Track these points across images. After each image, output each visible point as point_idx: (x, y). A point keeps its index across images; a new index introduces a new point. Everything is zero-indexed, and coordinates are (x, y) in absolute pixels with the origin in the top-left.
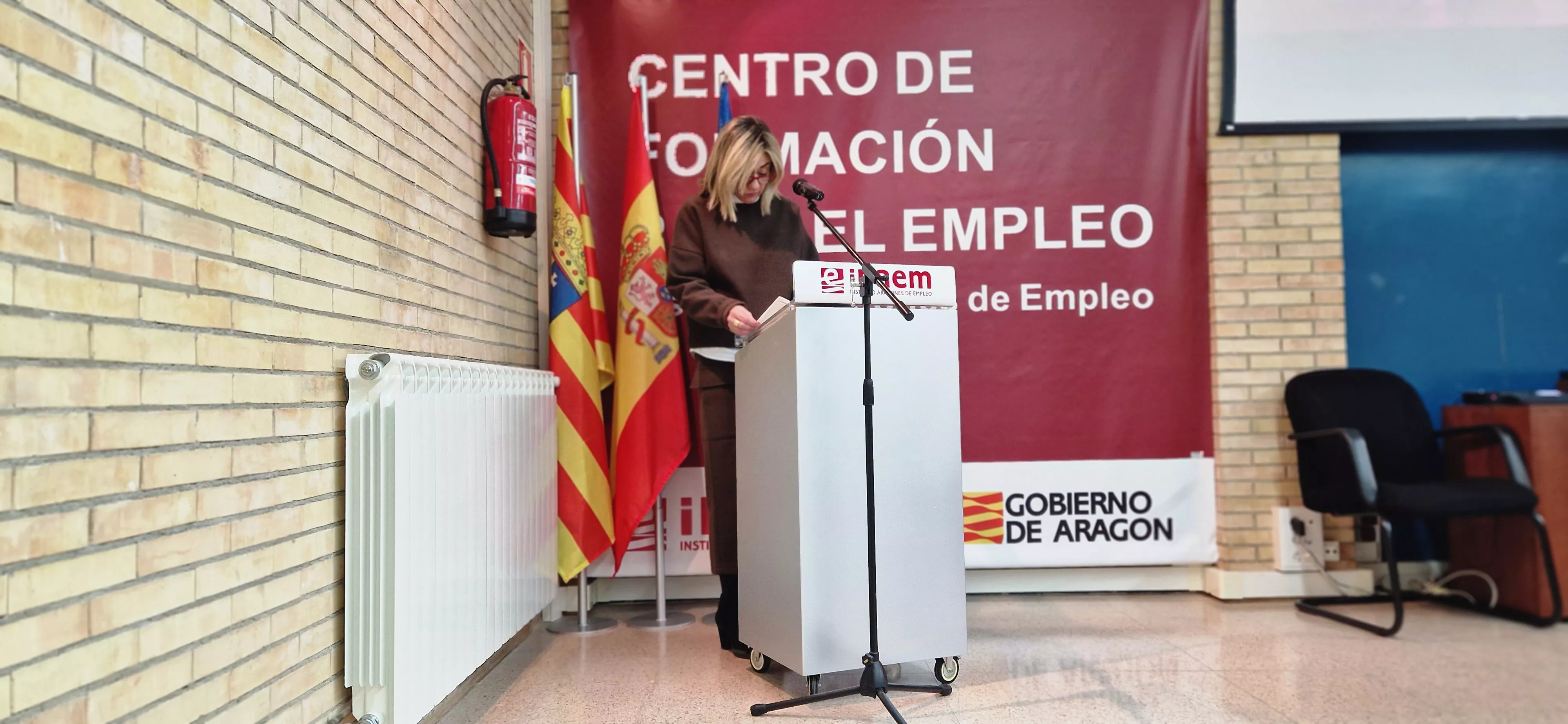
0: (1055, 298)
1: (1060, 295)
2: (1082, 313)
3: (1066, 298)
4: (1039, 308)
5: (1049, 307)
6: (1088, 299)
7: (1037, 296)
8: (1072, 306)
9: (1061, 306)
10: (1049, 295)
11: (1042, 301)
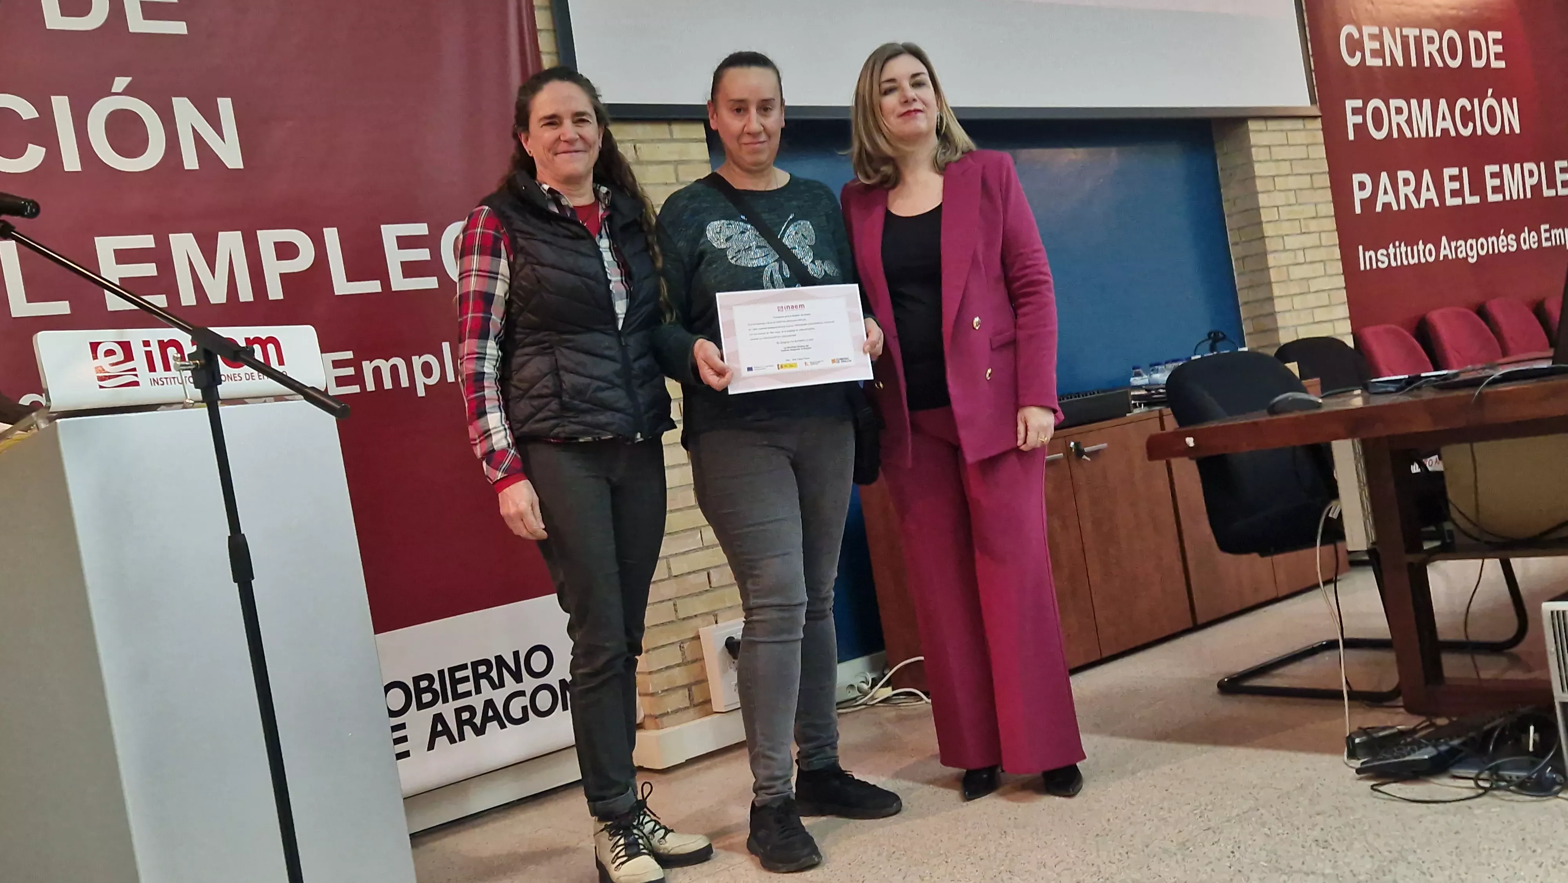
0: (377, 371)
1: (385, 366)
2: (421, 392)
3: (394, 369)
4: (355, 389)
5: (370, 386)
6: (427, 370)
7: (350, 371)
8: (405, 383)
9: (388, 384)
10: (368, 367)
11: (358, 378)
